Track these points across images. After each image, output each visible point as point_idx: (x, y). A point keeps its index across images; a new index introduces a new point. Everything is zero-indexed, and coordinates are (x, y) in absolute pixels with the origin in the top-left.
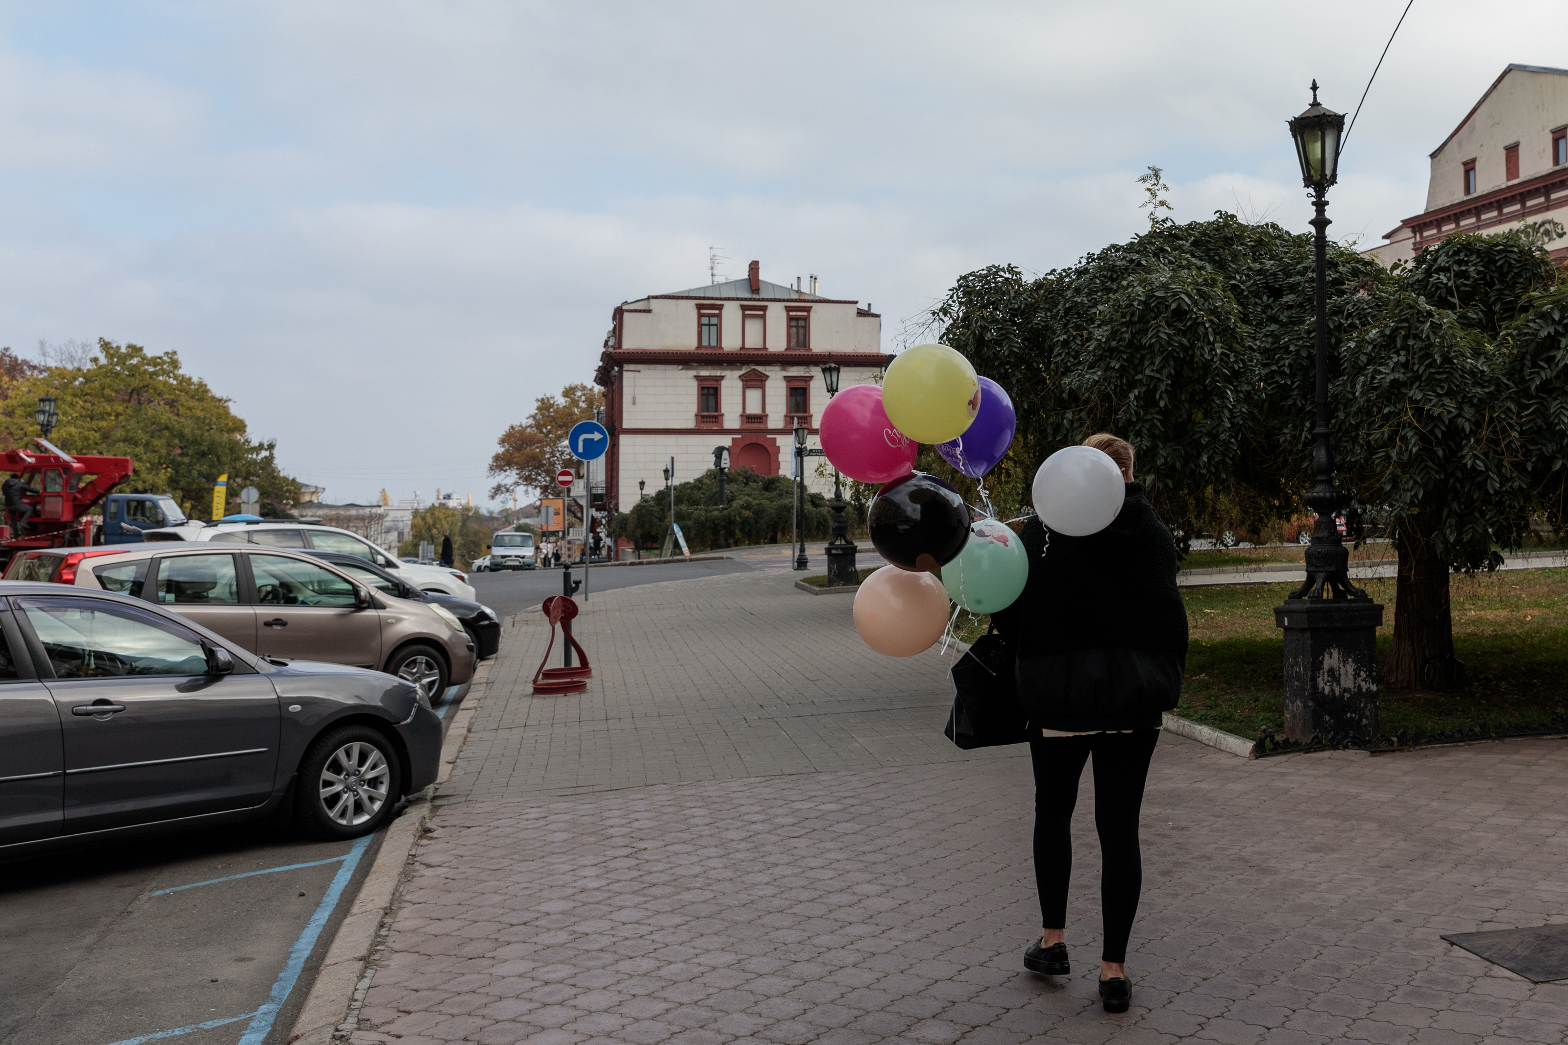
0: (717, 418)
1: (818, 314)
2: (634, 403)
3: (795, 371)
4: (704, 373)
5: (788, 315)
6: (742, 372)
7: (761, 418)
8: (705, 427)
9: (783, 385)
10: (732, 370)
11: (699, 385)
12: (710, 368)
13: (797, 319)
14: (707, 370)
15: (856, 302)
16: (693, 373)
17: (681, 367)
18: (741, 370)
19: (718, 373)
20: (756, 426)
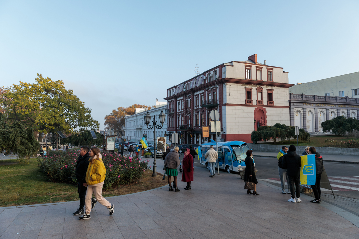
0: (251, 102)
1: (275, 71)
2: (229, 96)
3: (269, 88)
4: (247, 87)
5: (267, 71)
6: (256, 87)
7: (261, 102)
8: (248, 104)
9: (266, 92)
10: (254, 86)
11: (246, 91)
12: (249, 85)
13: (269, 72)
14: (248, 86)
15: (283, 68)
16: (244, 87)
17: (241, 85)
18: (256, 86)
19: (250, 87)
20: (261, 104)
